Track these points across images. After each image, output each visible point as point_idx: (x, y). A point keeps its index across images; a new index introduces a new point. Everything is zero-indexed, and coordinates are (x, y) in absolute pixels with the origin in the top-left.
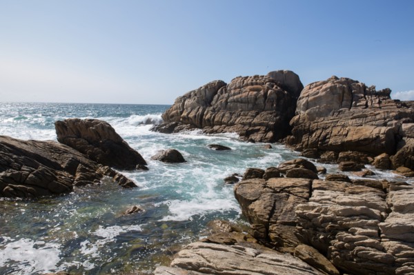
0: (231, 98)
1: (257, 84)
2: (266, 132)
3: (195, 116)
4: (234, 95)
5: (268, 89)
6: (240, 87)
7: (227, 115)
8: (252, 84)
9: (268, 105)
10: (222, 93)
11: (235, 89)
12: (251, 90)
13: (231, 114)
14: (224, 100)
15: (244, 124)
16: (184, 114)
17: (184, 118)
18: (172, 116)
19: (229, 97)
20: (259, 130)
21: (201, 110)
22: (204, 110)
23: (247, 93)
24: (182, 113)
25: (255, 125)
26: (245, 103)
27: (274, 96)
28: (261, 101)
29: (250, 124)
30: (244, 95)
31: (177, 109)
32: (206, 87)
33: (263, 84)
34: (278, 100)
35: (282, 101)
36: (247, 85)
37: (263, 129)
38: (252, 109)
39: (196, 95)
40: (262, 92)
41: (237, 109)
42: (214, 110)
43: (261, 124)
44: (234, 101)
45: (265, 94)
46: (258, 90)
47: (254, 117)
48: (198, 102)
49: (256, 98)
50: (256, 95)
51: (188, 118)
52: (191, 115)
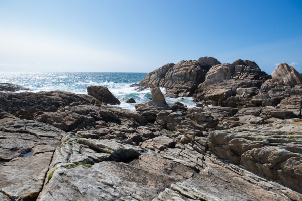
0: (173, 74)
1: (187, 66)
2: (187, 92)
3: (155, 84)
4: (175, 72)
5: (192, 69)
6: (179, 68)
7: (170, 83)
8: (185, 66)
9: (191, 78)
10: (170, 71)
11: (177, 68)
12: (184, 69)
13: (172, 82)
14: (170, 75)
15: (177, 88)
16: (150, 82)
17: (150, 84)
18: (145, 83)
19: (173, 73)
20: (183, 91)
21: (158, 80)
22: (159, 80)
23: (182, 71)
24: (149, 81)
25: (182, 88)
26: (180, 76)
27: (195, 73)
28: (188, 75)
29: (180, 88)
30: (180, 72)
31: (147, 79)
32: (163, 67)
33: (191, 66)
34: (198, 75)
35: (200, 75)
36: (183, 66)
37: (185, 90)
38: (183, 80)
39: (157, 72)
40: (189, 71)
41: (176, 79)
42: (164, 80)
43: (185, 88)
44: (175, 75)
45: (191, 72)
46: (187, 70)
47: (183, 84)
48: (157, 76)
49: (185, 74)
50: (185, 72)
51: (152, 85)
52: (153, 83)
